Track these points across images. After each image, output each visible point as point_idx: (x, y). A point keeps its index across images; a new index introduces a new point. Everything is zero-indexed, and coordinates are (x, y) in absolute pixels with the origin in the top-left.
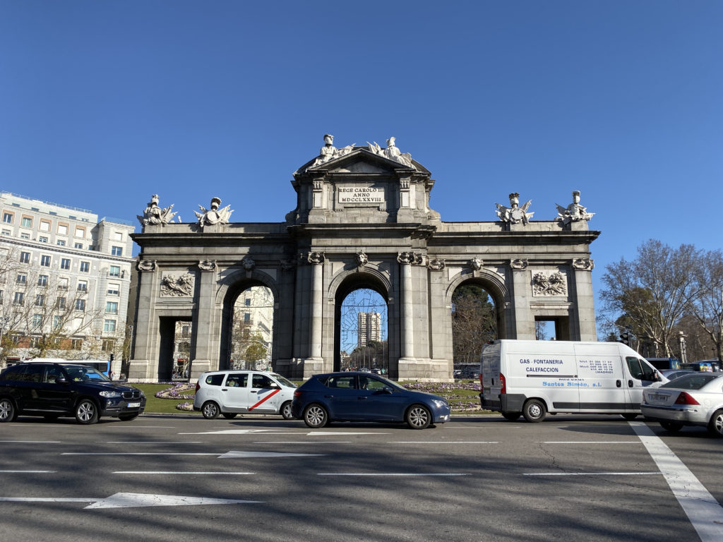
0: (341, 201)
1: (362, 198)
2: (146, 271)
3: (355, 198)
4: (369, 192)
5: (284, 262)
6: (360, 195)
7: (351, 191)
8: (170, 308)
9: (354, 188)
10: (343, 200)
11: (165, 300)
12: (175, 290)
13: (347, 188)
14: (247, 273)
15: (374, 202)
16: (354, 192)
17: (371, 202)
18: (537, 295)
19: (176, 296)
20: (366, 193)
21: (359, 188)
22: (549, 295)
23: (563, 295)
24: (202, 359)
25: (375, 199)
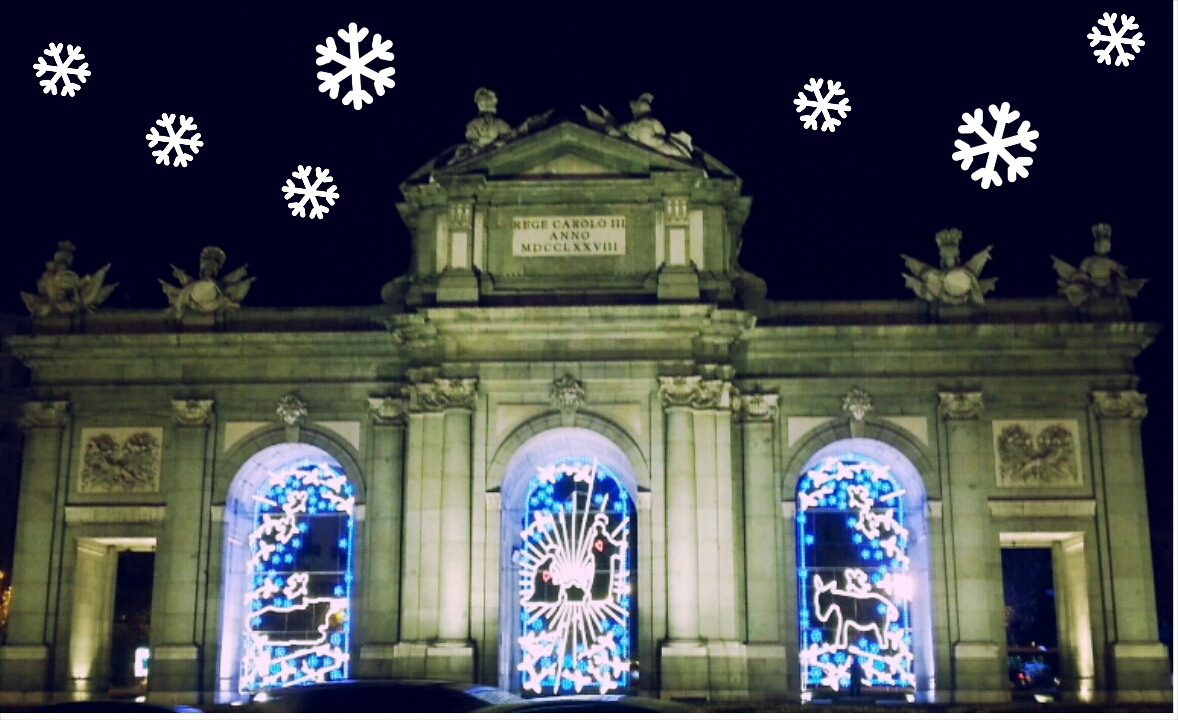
0: (517, 250)
1: (569, 242)
3: (553, 241)
4: (589, 229)
5: (377, 404)
6: (565, 235)
7: (544, 224)
8: (102, 518)
9: (550, 220)
10: (526, 248)
11: (86, 499)
13: (531, 219)
14: (288, 431)
15: (601, 252)
16: (550, 229)
17: (593, 252)
18: (1008, 482)
19: (117, 488)
20: (581, 230)
21: (562, 219)
22: (1035, 483)
23: (1071, 482)
24: (179, 644)
25: (602, 246)
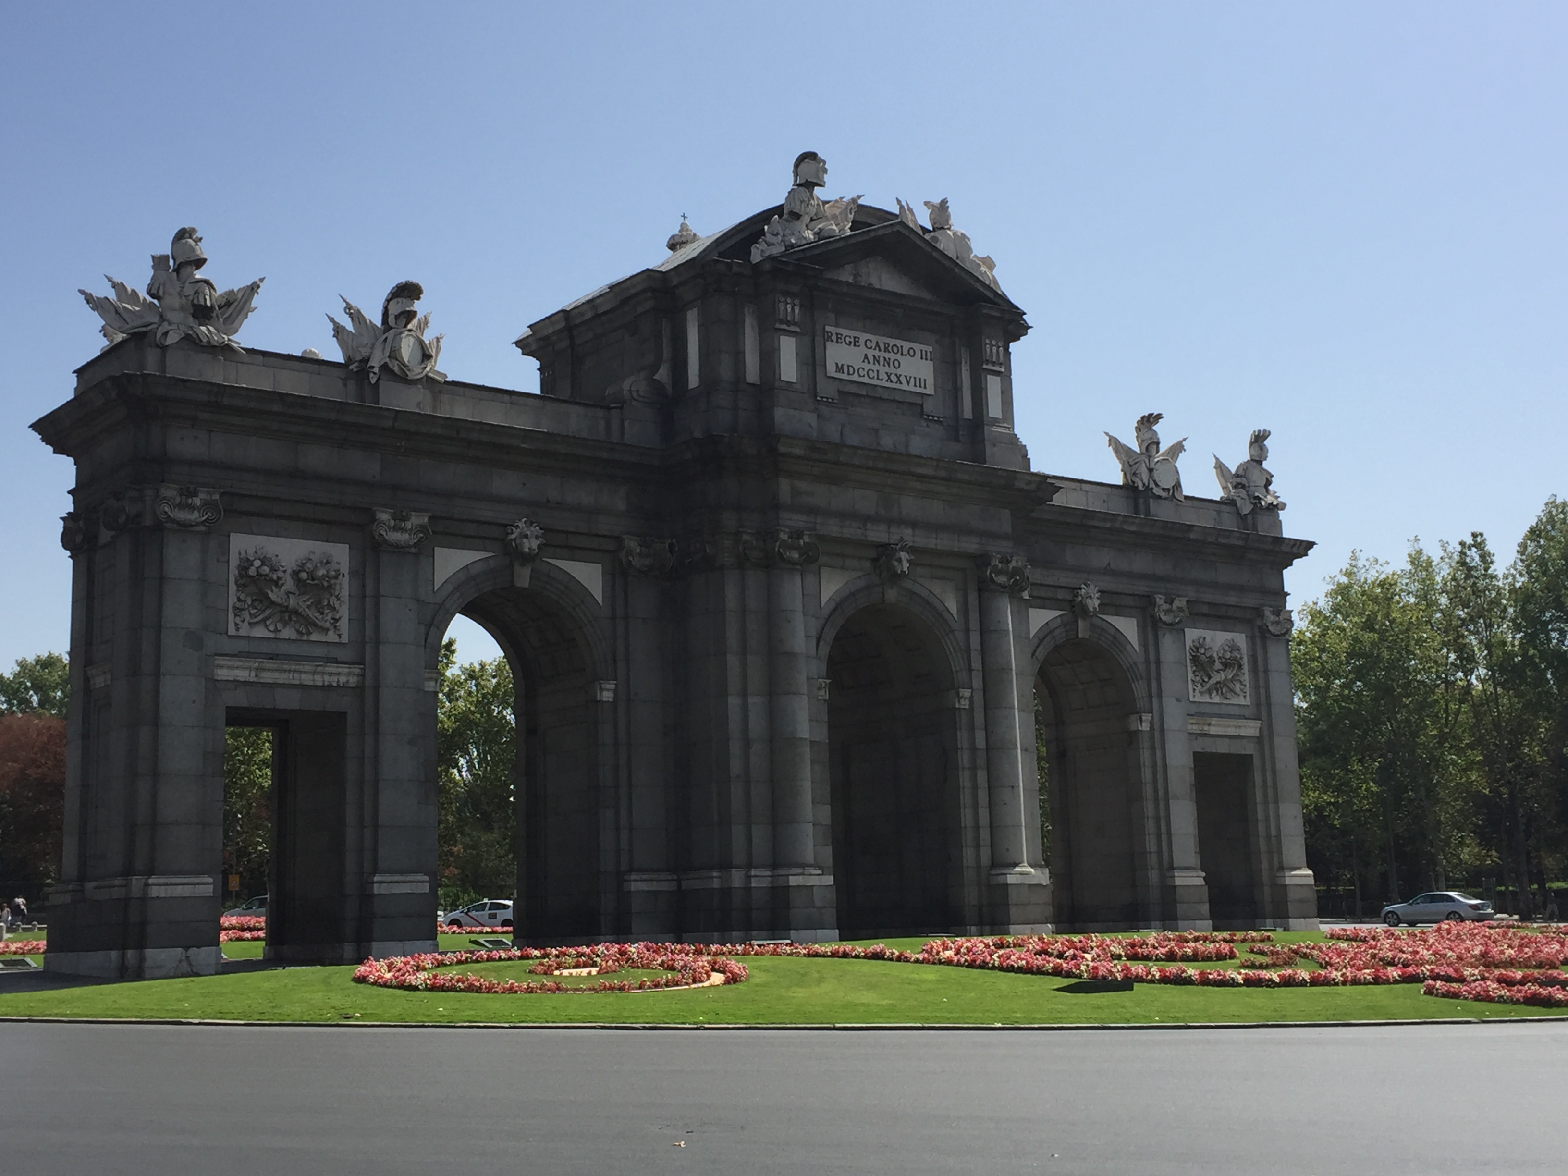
0: (831, 370)
1: (883, 370)
2: (184, 526)
3: (867, 366)
4: (898, 356)
5: (632, 543)
6: (876, 360)
7: (856, 342)
8: (268, 677)
9: (863, 337)
10: (840, 369)
11: (243, 646)
12: (285, 609)
13: (844, 332)
14: (517, 568)
15: (911, 388)
16: (863, 349)
17: (905, 387)
18: (1198, 698)
19: (288, 633)
20: (892, 356)
21: (874, 338)
22: (1216, 699)
23: (1241, 701)
24: (402, 872)
25: (912, 379)
